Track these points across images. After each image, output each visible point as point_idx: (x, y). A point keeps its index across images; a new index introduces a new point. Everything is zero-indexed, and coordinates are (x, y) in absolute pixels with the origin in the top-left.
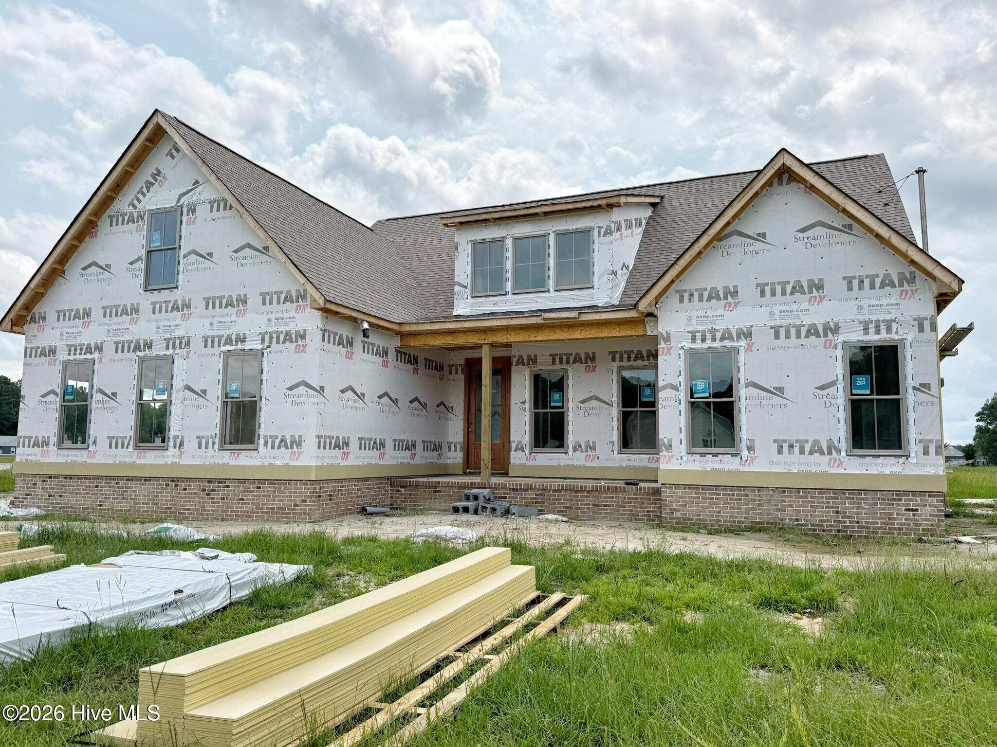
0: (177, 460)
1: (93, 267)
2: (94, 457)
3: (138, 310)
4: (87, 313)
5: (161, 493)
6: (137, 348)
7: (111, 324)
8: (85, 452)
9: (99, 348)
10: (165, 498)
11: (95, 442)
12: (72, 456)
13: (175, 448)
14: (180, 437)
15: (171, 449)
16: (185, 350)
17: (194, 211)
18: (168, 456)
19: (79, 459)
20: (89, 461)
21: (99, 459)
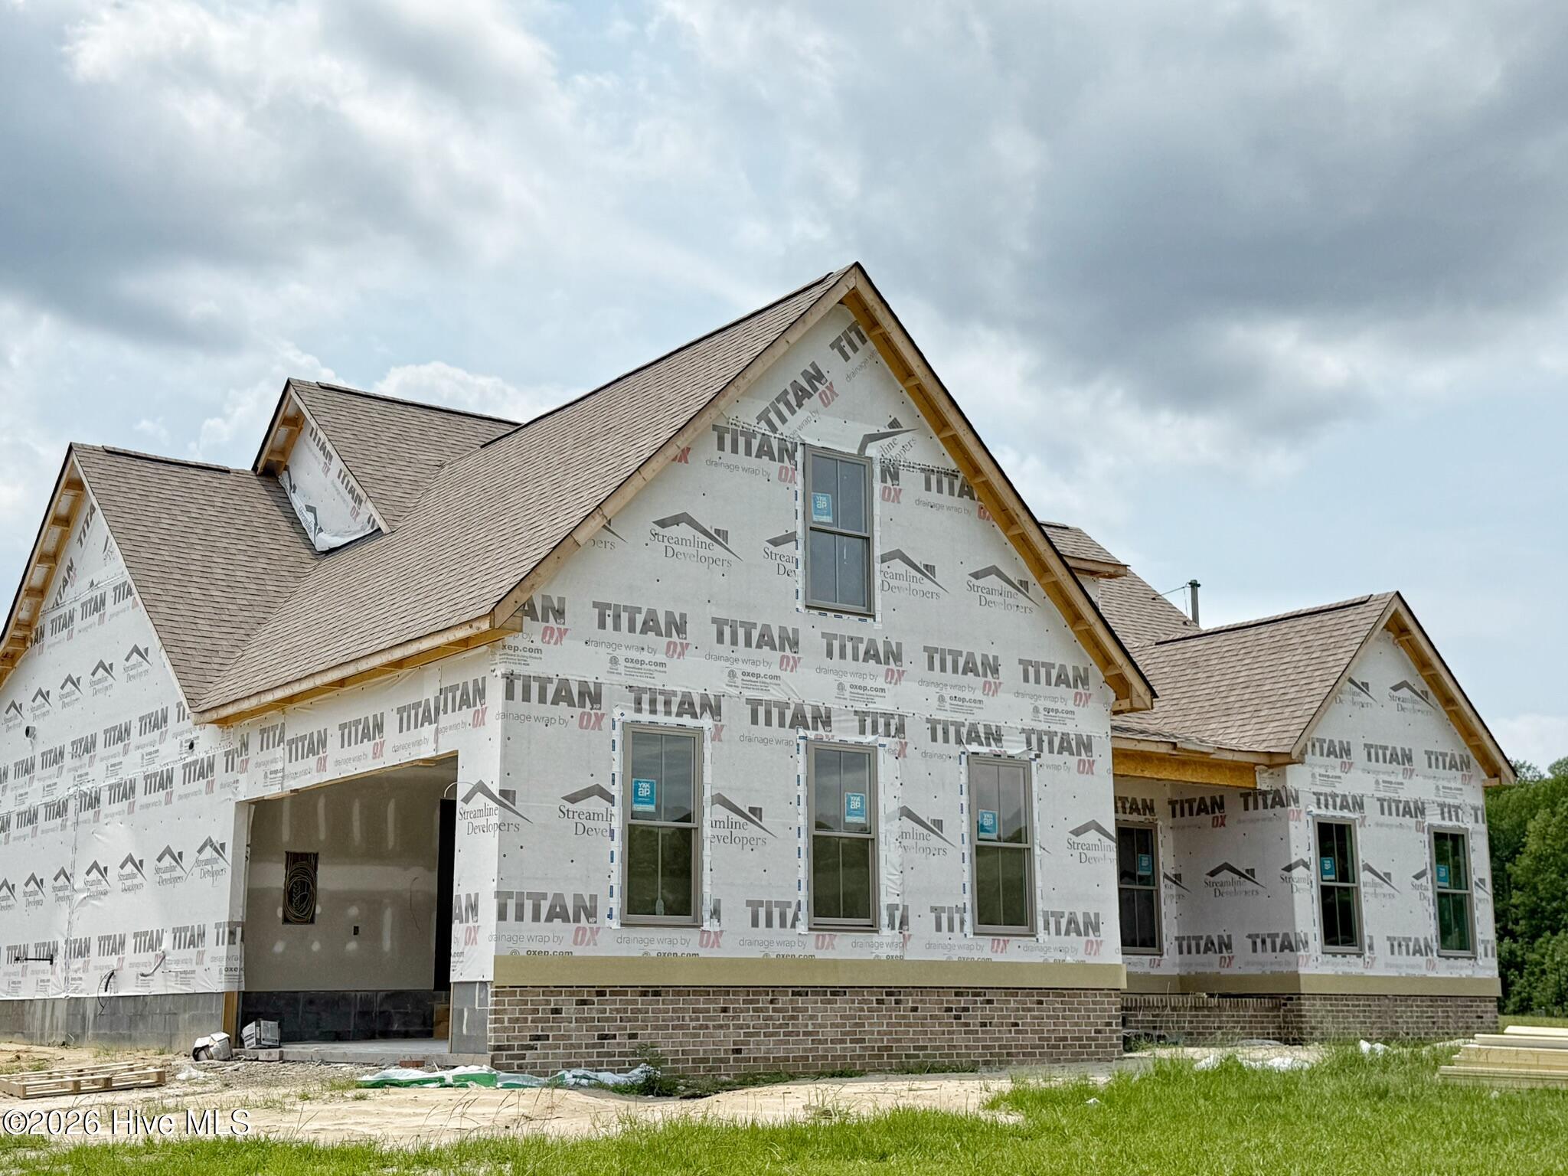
0: (898, 953)
1: (683, 525)
2: (716, 943)
3: (797, 644)
4: (678, 626)
5: (869, 1018)
6: (799, 720)
7: (736, 660)
8: (693, 935)
9: (713, 708)
10: (877, 1028)
11: (716, 913)
12: (660, 941)
13: (893, 928)
14: (901, 908)
15: (885, 931)
16: (897, 739)
17: (895, 477)
18: (881, 944)
19: (679, 949)
20: (704, 953)
21: (729, 949)
